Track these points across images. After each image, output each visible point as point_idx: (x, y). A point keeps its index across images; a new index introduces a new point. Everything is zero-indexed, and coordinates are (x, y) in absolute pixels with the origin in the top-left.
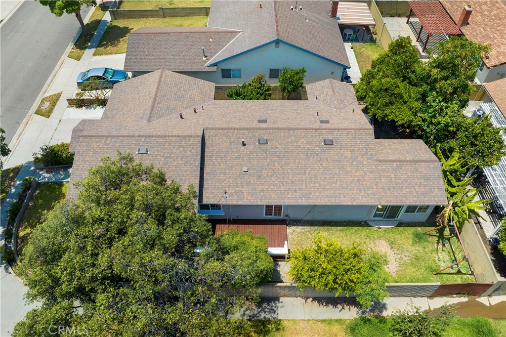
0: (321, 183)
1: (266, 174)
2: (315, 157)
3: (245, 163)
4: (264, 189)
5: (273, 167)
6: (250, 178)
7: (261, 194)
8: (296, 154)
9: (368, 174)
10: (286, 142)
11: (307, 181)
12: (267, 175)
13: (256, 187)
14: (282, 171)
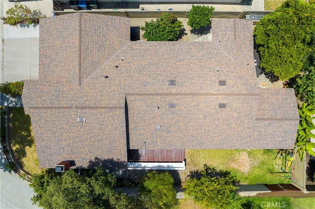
0: (212, 136)
1: (173, 129)
2: (211, 117)
3: (159, 121)
4: (172, 140)
5: (179, 125)
6: (162, 132)
7: (170, 143)
8: (197, 115)
9: (246, 129)
10: (190, 106)
11: (203, 134)
12: (175, 130)
13: (166, 138)
14: (185, 128)
